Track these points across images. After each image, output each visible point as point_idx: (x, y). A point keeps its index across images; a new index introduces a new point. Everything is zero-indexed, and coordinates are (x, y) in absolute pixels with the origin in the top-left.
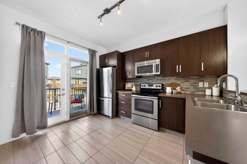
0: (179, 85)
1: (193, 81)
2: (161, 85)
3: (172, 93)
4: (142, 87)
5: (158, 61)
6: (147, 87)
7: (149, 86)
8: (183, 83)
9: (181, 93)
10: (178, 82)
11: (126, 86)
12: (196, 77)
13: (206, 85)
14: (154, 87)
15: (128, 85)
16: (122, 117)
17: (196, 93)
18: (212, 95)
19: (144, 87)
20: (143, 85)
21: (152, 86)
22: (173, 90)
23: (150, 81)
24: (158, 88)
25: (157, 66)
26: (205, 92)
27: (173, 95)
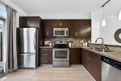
0: (74, 42)
1: (78, 40)
2: (66, 42)
3: (72, 45)
4: (56, 43)
5: (67, 29)
6: (59, 43)
7: (60, 42)
8: (75, 41)
9: (75, 45)
10: (73, 40)
11: (45, 43)
12: (80, 38)
13: (83, 42)
14: (63, 43)
15: (46, 42)
16: (43, 65)
17: (80, 45)
18: (85, 46)
19: (57, 43)
20: (57, 42)
21: (62, 42)
22: (72, 44)
23: (60, 40)
24: (65, 43)
25: (67, 31)
26: (83, 44)
27: (72, 47)
